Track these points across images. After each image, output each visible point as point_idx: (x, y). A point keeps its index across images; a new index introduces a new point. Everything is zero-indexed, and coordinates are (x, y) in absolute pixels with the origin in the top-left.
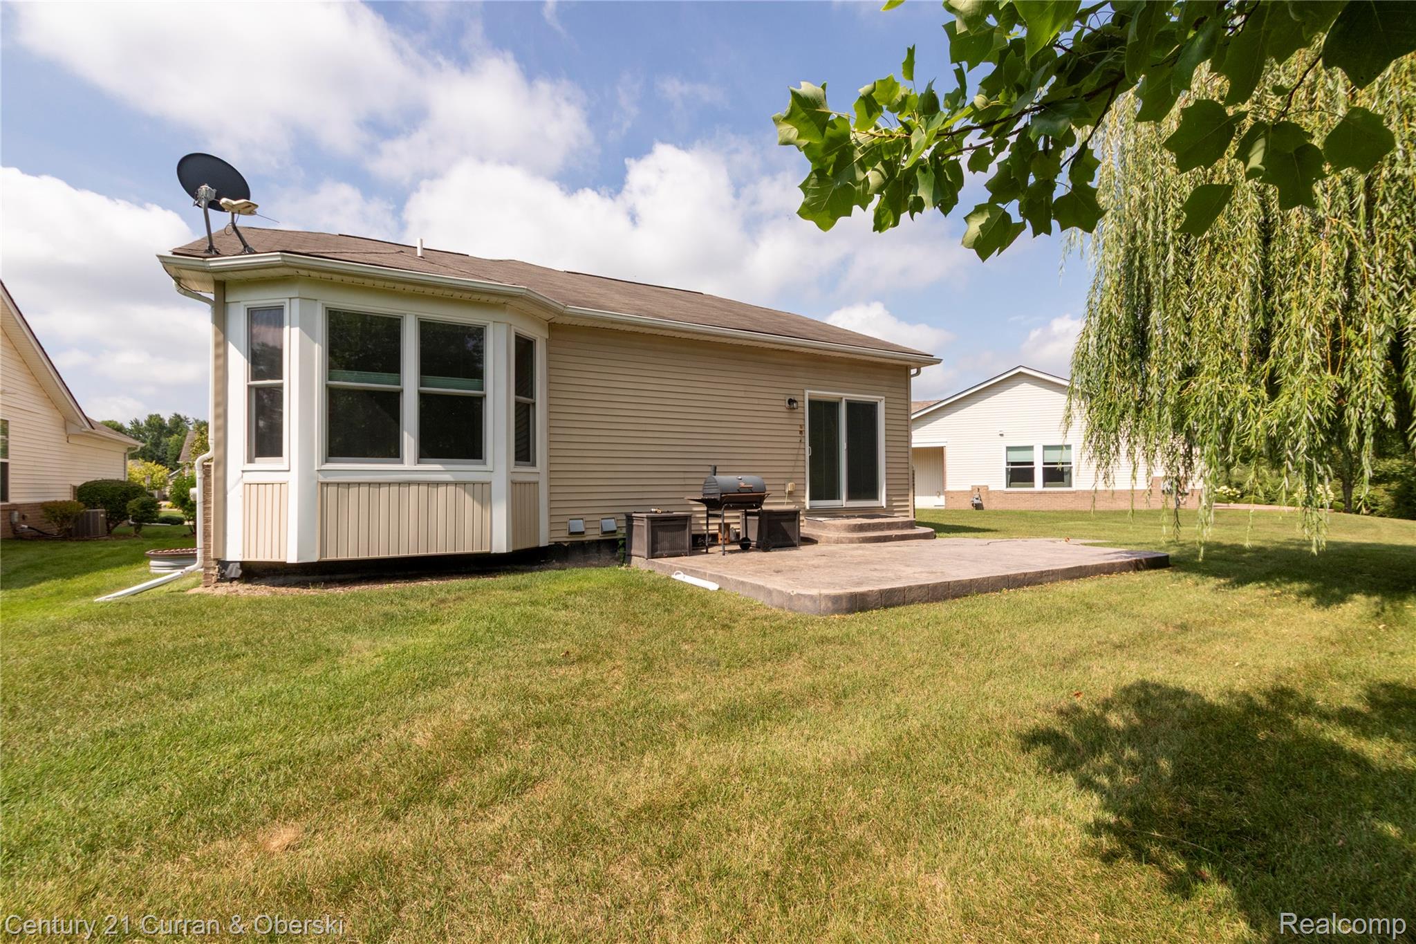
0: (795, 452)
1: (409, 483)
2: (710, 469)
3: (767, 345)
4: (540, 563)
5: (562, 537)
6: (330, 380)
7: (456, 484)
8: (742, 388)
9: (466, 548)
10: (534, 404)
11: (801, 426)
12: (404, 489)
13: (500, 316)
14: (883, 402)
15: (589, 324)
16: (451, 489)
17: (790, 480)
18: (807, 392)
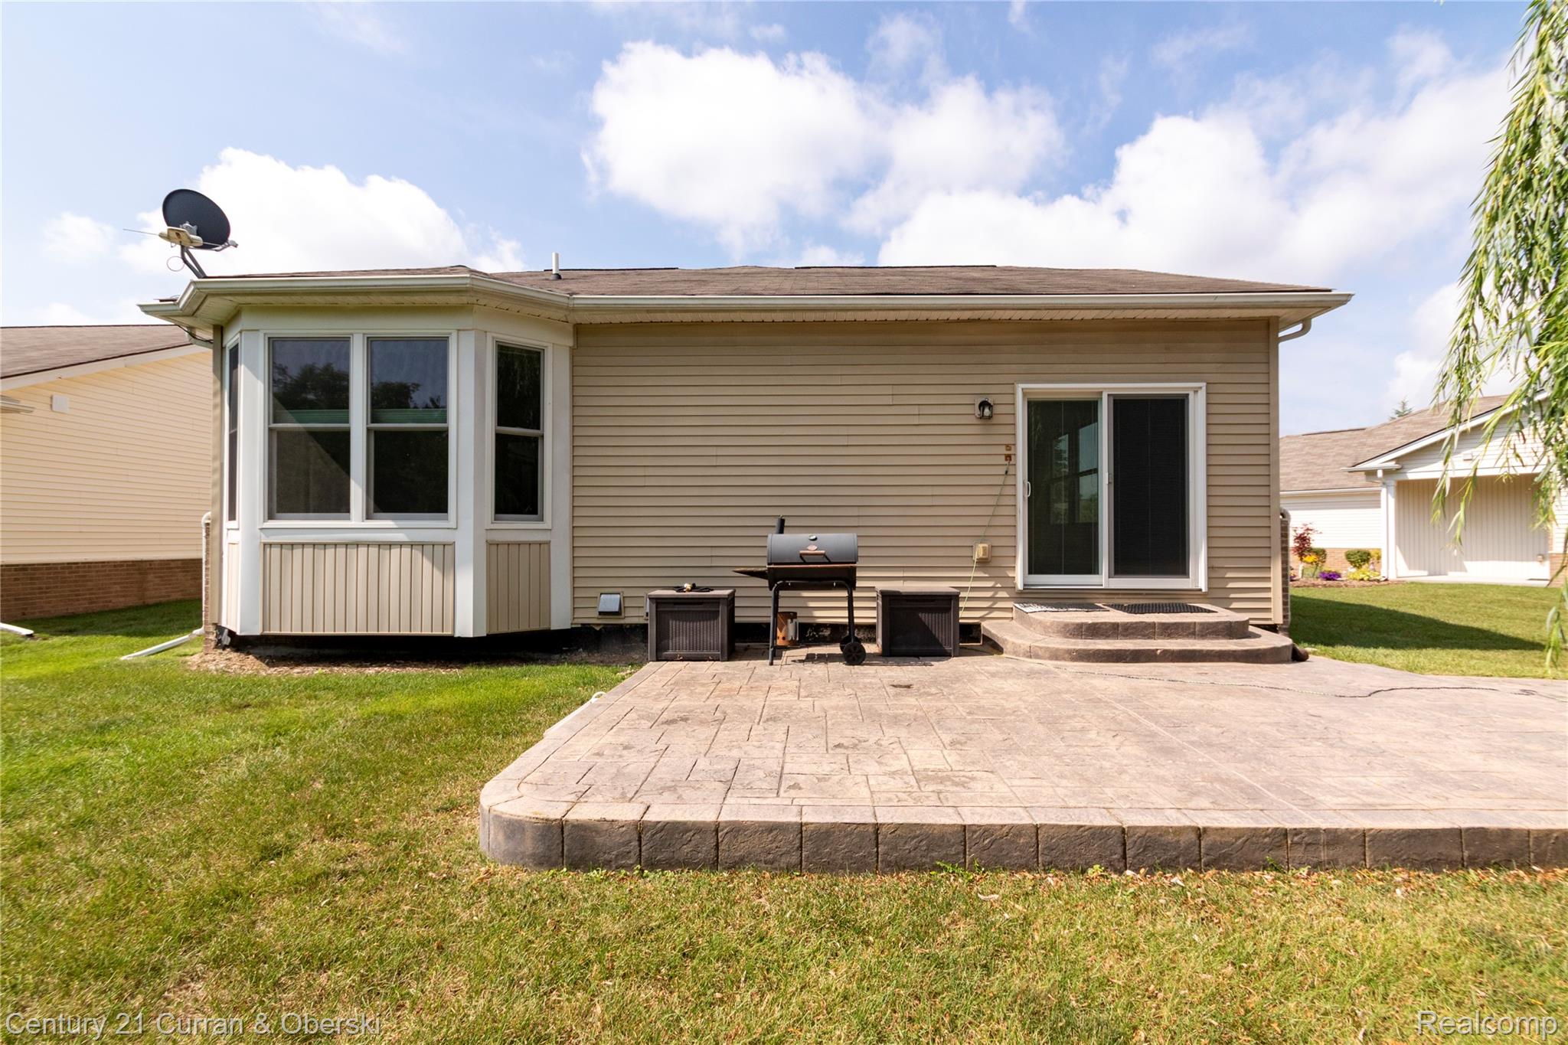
0: (996, 491)
1: (357, 544)
2: (775, 523)
3: (934, 316)
4: (561, 652)
5: (589, 617)
6: (275, 421)
7: (412, 545)
8: (889, 390)
9: (424, 628)
10: (543, 436)
11: (1008, 447)
12: (352, 551)
13: (467, 321)
14: (1202, 394)
15: (627, 318)
16: (406, 550)
17: (983, 538)
18: (1020, 387)
